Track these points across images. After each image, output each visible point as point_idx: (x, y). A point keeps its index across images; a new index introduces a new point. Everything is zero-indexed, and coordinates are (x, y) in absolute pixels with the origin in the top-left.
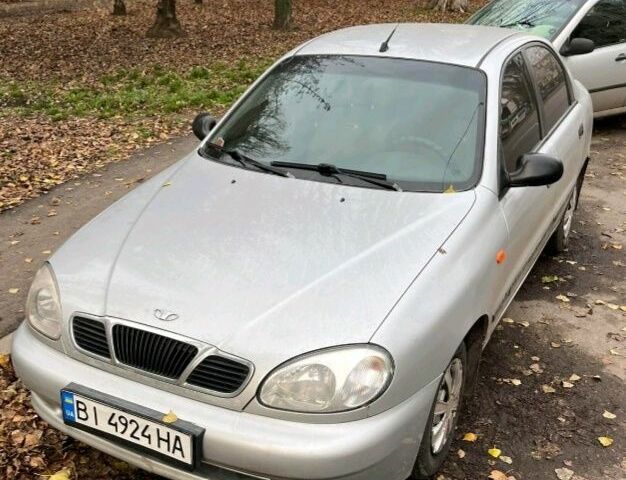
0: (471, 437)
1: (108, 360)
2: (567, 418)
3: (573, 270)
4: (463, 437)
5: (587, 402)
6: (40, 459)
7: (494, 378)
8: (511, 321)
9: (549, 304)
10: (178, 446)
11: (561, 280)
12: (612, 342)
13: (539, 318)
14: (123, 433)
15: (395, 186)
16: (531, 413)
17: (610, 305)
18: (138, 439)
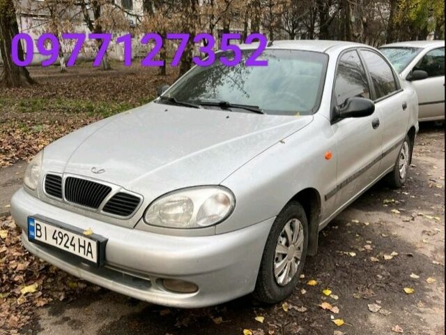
0: (313, 283)
1: (60, 200)
2: (383, 276)
3: (406, 197)
4: (308, 282)
5: (401, 268)
6: (22, 277)
7: (338, 252)
8: (357, 221)
9: (385, 214)
10: (90, 250)
11: (397, 202)
12: (425, 236)
13: (377, 220)
14: (60, 244)
15: (262, 111)
16: (359, 272)
17: (428, 216)
18: (68, 247)
